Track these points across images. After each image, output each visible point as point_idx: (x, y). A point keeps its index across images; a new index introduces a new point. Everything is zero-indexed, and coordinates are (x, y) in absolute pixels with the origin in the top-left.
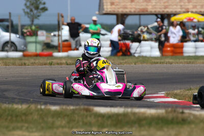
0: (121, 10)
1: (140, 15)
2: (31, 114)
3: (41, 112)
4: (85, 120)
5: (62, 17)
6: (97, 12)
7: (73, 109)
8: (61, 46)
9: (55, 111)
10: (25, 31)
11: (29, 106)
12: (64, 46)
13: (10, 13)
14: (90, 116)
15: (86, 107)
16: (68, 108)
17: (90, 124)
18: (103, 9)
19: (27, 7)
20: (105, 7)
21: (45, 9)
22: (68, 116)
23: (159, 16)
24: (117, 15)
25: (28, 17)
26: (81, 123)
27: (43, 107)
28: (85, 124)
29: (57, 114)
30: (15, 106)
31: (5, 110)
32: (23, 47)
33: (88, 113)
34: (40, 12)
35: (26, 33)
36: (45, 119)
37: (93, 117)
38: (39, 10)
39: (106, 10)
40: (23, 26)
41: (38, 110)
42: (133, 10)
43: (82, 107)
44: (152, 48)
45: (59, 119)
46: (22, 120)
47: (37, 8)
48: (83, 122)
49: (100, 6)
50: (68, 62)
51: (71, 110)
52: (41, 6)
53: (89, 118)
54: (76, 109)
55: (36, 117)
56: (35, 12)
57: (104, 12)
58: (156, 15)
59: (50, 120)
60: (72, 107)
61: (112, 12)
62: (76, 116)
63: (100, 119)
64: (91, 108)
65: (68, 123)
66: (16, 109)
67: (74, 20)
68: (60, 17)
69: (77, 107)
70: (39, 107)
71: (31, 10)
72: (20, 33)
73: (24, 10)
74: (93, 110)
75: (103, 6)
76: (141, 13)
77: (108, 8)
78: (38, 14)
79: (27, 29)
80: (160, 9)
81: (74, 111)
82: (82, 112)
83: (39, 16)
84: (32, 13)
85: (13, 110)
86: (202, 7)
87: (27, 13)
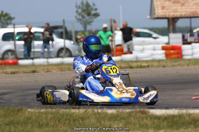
0: (172, 14)
1: (190, 18)
2: (89, 118)
3: (98, 116)
4: (142, 123)
5: (115, 22)
6: (149, 17)
7: (129, 112)
8: (115, 50)
9: (112, 114)
10: (79, 37)
11: (87, 110)
12: (117, 51)
13: (64, 21)
14: (147, 119)
15: (142, 109)
16: (124, 111)
17: (146, 127)
18: (155, 14)
19: (80, 14)
20: (156, 11)
21: (96, 15)
22: (125, 119)
24: (168, 19)
25: (81, 24)
26: (138, 125)
27: (100, 111)
28: (142, 126)
29: (113, 118)
30: (73, 111)
31: (63, 115)
32: (77, 52)
33: (144, 115)
34: (92, 18)
35: (80, 39)
36: (102, 122)
37: (149, 119)
38: (91, 17)
39: (157, 14)
40: (77, 33)
41: (95, 114)
42: (183, 14)
43: (138, 110)
45: (116, 122)
46: (80, 124)
47: (89, 14)
48: (139, 124)
49: (151, 10)
50: (122, 66)
51: (127, 113)
52: (93, 12)
53: (145, 120)
54: (132, 112)
55: (93, 121)
56: (87, 18)
57: (156, 16)
59: (107, 123)
60: (128, 110)
61: (163, 16)
62: (132, 118)
63: (156, 120)
64: (147, 110)
65: (125, 125)
66: (74, 113)
67: (127, 25)
68: (113, 23)
69: (133, 110)
70: (96, 111)
71: (83, 17)
72: (74, 39)
73: (76, 17)
74: (149, 112)
75: (154, 10)
76: (191, 15)
77: (159, 12)
78: (90, 20)
79: (80, 35)
81: (130, 114)
82: (138, 115)
83: (91, 22)
84: (84, 20)
85: (71, 115)
87: (79, 20)
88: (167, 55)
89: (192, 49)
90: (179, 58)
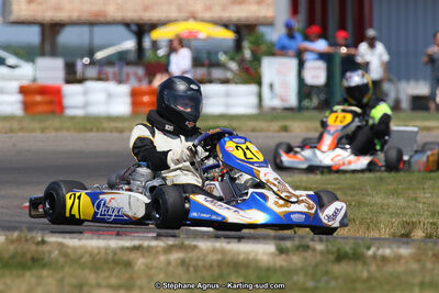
0: (49, 15)
1: (91, 24)
18: (11, 12)
20: (14, 6)
23: (134, 28)
24: (42, 25)
39: (16, 13)
42: (75, 16)
44: (110, 95)
49: (4, 4)
57: (13, 17)
58: (127, 25)
61: (30, 19)
75: (10, 5)
76: (92, 19)
77: (21, 9)
80: (133, 13)
86: (224, 8)
88: (27, 106)
89: (85, 93)
90: (53, 112)
